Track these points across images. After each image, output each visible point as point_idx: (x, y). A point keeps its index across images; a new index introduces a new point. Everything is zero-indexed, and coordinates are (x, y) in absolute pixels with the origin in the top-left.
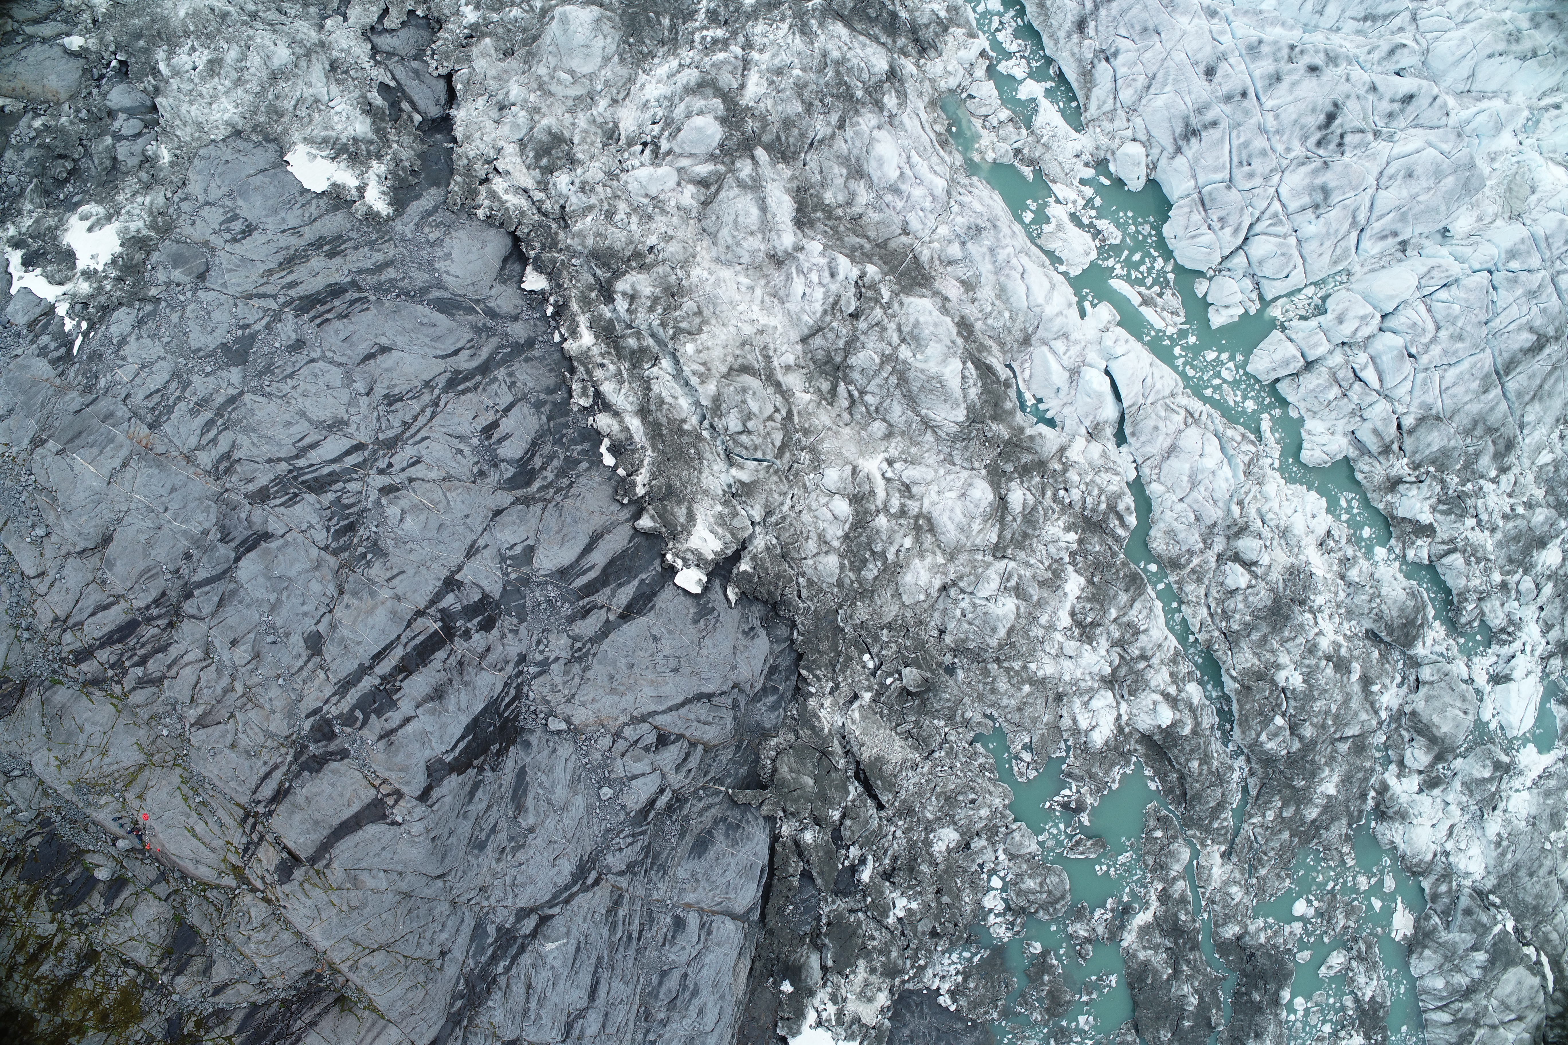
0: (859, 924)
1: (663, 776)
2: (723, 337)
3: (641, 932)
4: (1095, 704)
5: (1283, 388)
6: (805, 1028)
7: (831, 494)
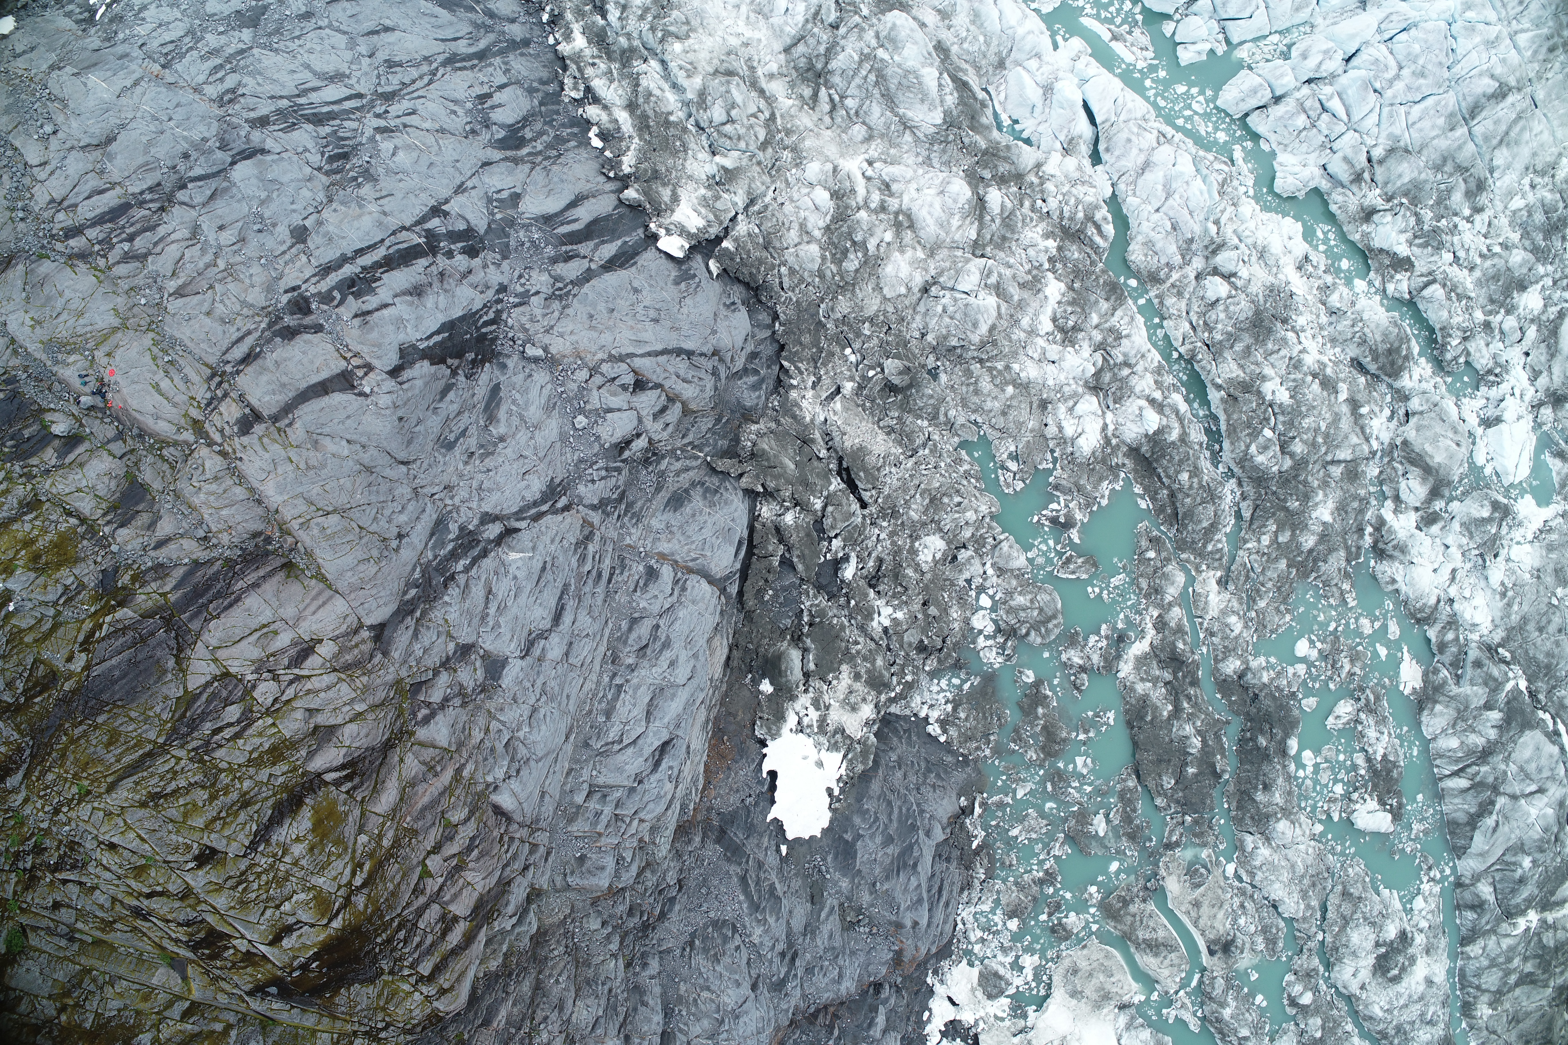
0: (843, 628)
1: (640, 420)
2: (710, 44)
3: (612, 575)
4: (1080, 408)
5: (1253, 121)
6: (785, 730)
7: (812, 185)
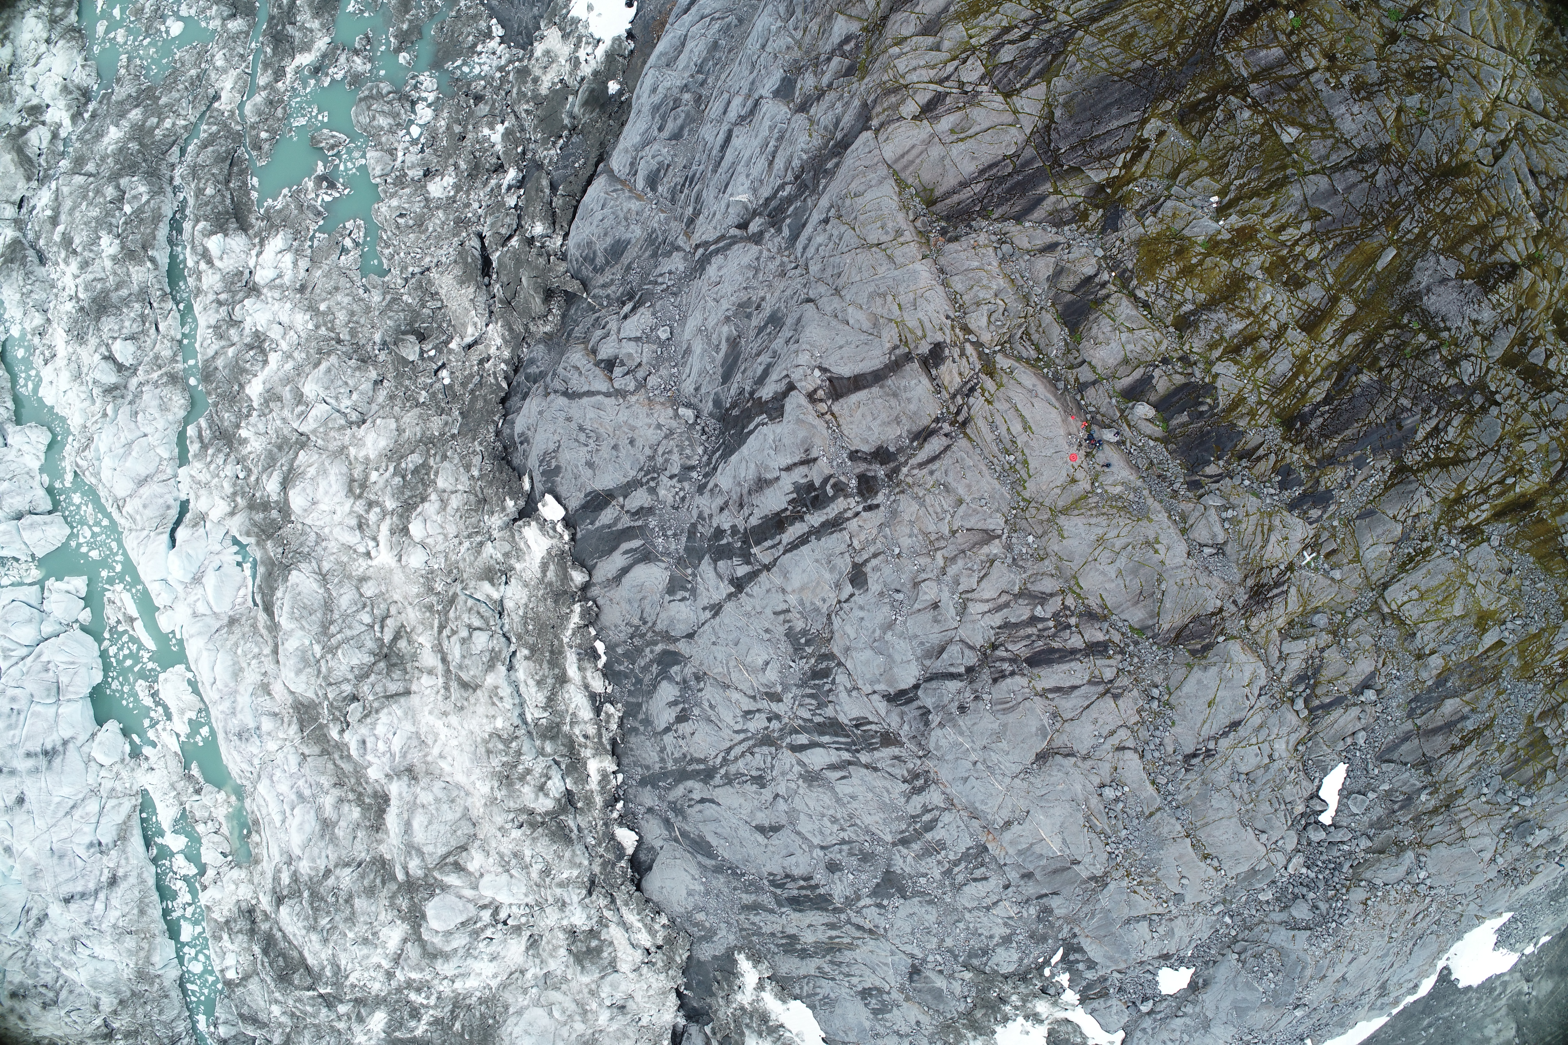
0: (534, 129)
1: (619, 330)
2: (474, 722)
4: (272, 275)
5: (46, 505)
6: (608, 43)
7: (422, 544)
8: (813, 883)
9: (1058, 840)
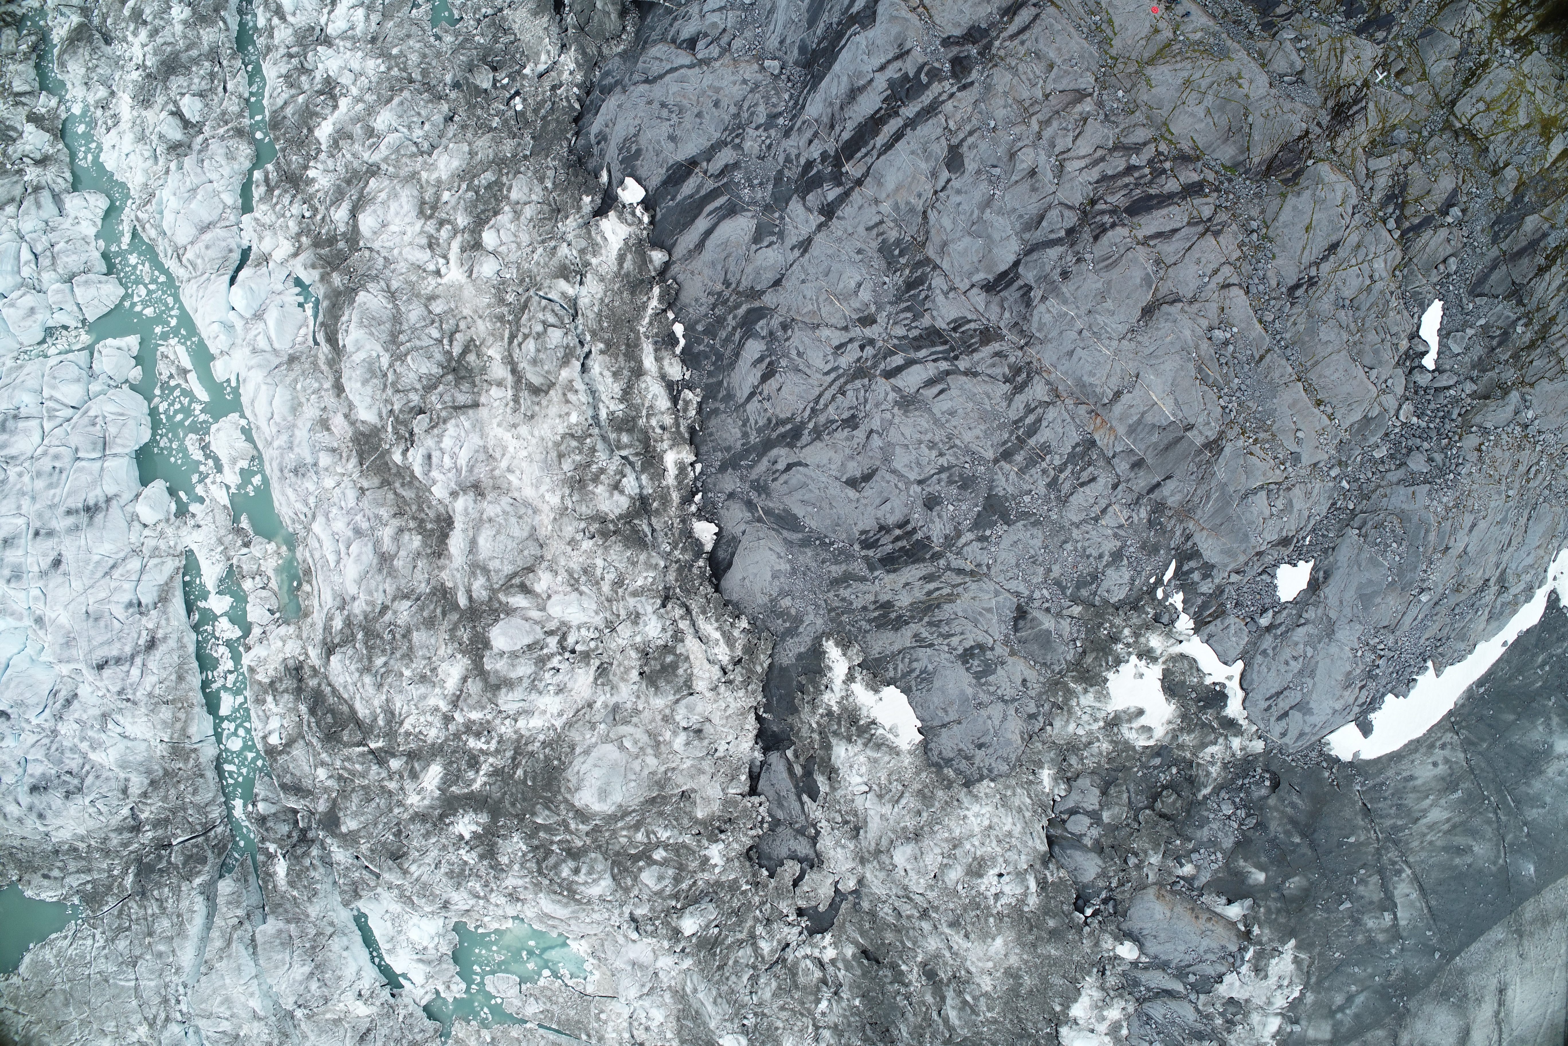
2: (545, 426)
4: (344, 28)
5: (101, 267)
7: (495, 253)
8: (909, 528)
9: (1170, 401)
